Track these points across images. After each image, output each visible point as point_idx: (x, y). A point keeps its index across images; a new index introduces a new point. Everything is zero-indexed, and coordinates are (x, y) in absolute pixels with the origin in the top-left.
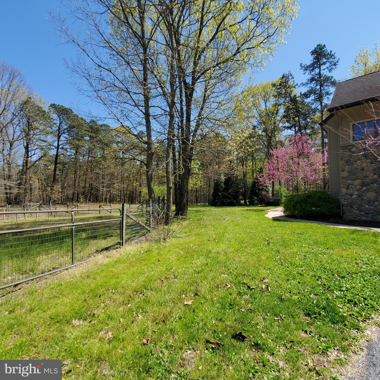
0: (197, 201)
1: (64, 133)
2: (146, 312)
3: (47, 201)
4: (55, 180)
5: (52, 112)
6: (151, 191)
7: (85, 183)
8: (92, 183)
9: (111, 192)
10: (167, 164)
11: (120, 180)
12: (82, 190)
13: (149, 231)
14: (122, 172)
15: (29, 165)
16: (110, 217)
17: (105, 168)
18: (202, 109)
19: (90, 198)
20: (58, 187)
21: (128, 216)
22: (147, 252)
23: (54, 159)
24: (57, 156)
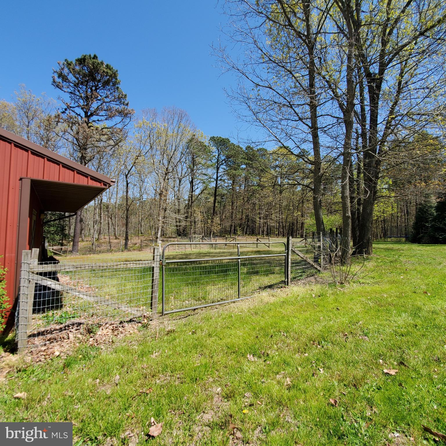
0: (385, 235)
1: (222, 164)
2: (329, 368)
3: (207, 234)
4: (214, 213)
5: (212, 145)
6: (319, 222)
7: (242, 215)
8: (248, 215)
9: (269, 223)
10: (343, 187)
11: (278, 210)
12: (239, 222)
13: (319, 271)
14: (280, 200)
15: (193, 199)
16: (268, 252)
17: (262, 197)
18: (395, 103)
19: (247, 231)
20: (217, 220)
21: (293, 252)
22: (319, 296)
23: (214, 192)
24: (216, 188)
